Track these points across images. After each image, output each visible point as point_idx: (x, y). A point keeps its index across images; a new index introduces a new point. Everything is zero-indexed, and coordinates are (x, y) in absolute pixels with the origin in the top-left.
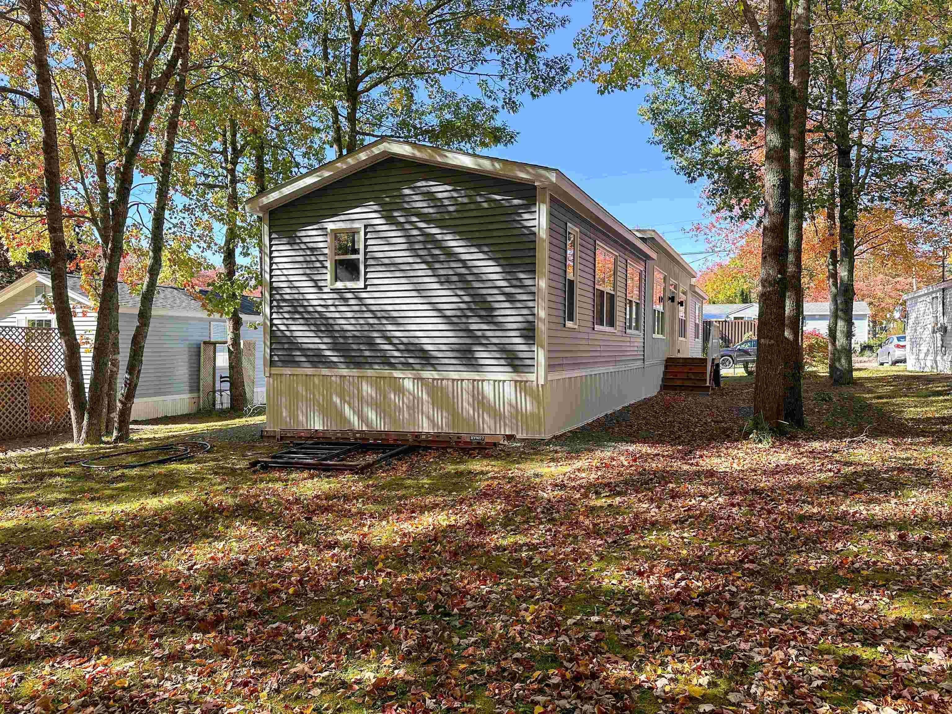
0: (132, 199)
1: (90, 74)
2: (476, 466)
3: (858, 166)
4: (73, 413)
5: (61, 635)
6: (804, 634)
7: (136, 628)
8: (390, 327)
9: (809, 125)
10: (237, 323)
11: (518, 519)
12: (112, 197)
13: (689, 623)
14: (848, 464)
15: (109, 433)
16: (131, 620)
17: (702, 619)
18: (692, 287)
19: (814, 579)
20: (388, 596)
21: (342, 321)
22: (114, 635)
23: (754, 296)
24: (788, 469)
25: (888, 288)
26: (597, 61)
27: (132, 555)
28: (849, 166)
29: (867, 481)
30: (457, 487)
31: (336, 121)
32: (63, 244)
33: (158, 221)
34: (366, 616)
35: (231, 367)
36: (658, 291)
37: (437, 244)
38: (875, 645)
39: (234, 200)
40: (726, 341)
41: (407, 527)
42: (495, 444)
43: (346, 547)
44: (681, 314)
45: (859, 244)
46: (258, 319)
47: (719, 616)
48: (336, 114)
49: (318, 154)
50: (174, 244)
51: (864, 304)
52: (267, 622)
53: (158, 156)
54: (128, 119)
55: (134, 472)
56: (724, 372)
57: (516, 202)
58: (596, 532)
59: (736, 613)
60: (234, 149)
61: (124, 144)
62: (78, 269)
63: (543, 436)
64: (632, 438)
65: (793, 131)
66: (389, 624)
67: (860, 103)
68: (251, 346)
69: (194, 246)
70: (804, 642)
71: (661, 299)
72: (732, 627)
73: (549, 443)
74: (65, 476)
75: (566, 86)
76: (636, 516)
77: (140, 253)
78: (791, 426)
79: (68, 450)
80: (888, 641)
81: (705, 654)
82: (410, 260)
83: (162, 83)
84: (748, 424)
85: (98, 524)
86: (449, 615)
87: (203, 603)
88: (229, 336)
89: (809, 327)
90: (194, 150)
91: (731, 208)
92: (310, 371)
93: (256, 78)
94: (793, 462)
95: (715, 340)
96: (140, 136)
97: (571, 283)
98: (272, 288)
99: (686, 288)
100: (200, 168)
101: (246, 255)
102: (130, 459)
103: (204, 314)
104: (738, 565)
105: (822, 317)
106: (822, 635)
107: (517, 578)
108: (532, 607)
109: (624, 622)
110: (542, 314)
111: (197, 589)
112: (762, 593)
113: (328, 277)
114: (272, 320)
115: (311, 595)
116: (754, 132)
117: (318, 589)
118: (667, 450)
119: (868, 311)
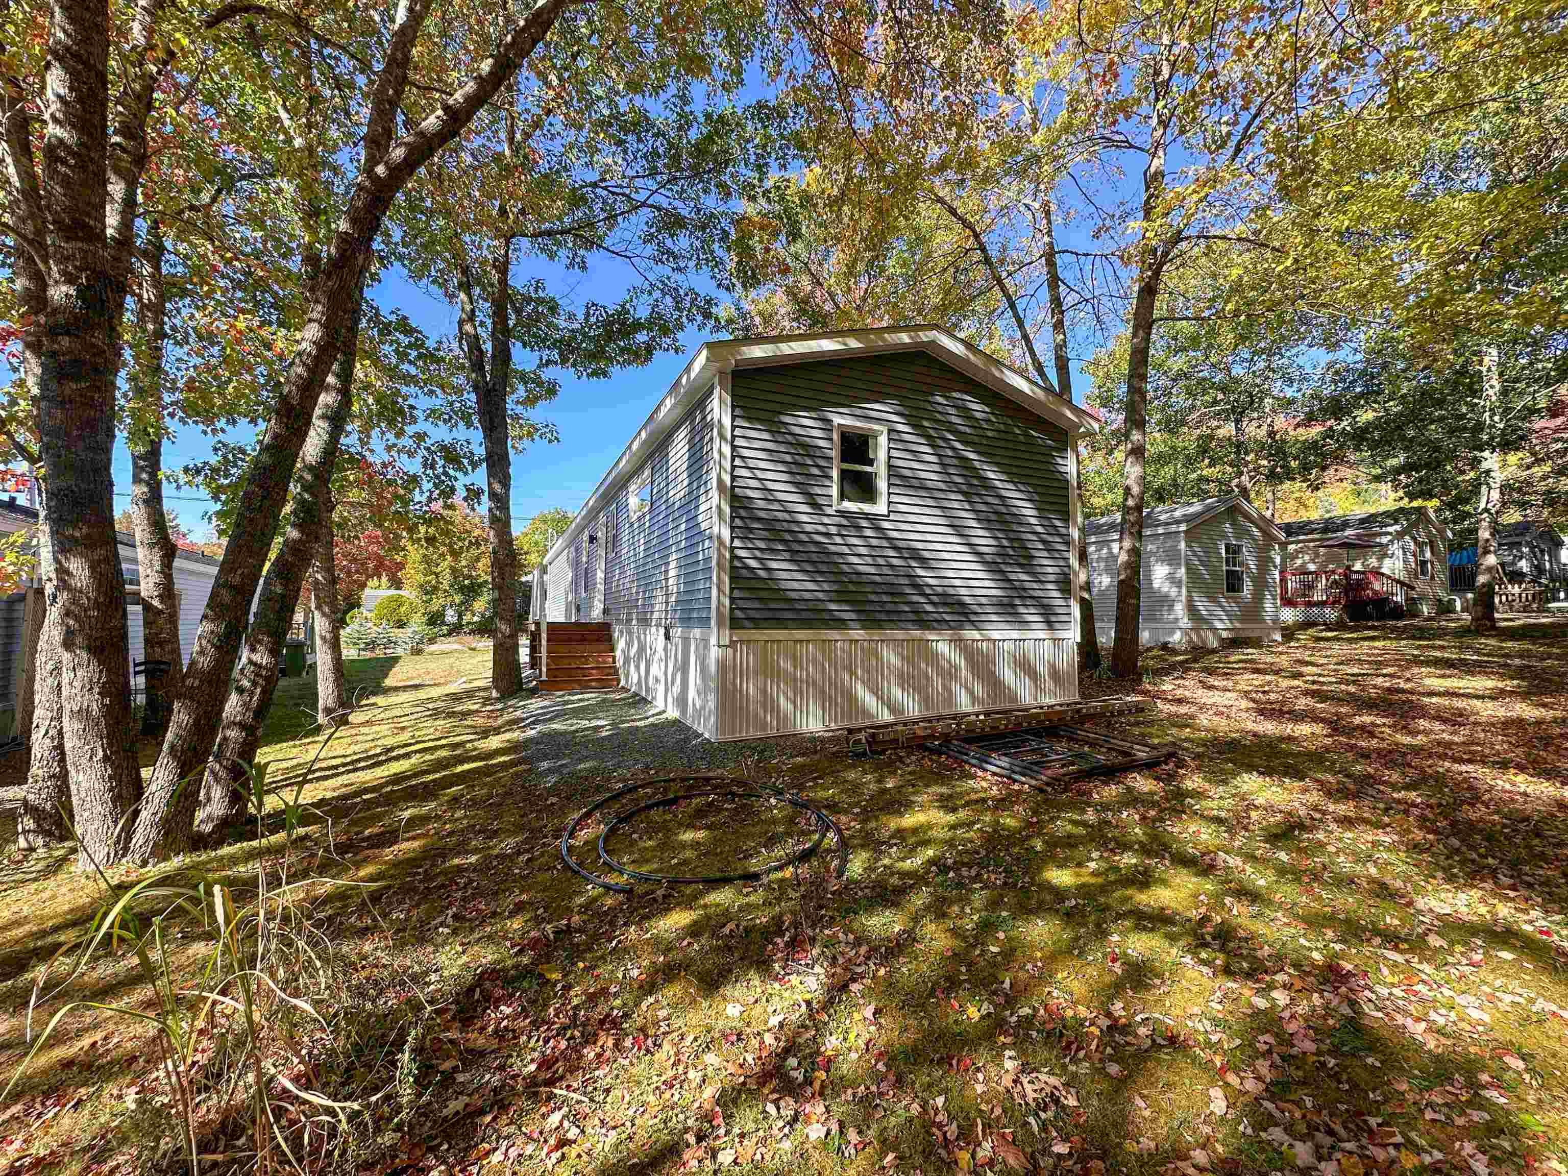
8: (921, 572)
37: (975, 472)
57: (1050, 442)
82: (945, 486)
92: (800, 633)
113: (833, 492)
114: (732, 549)
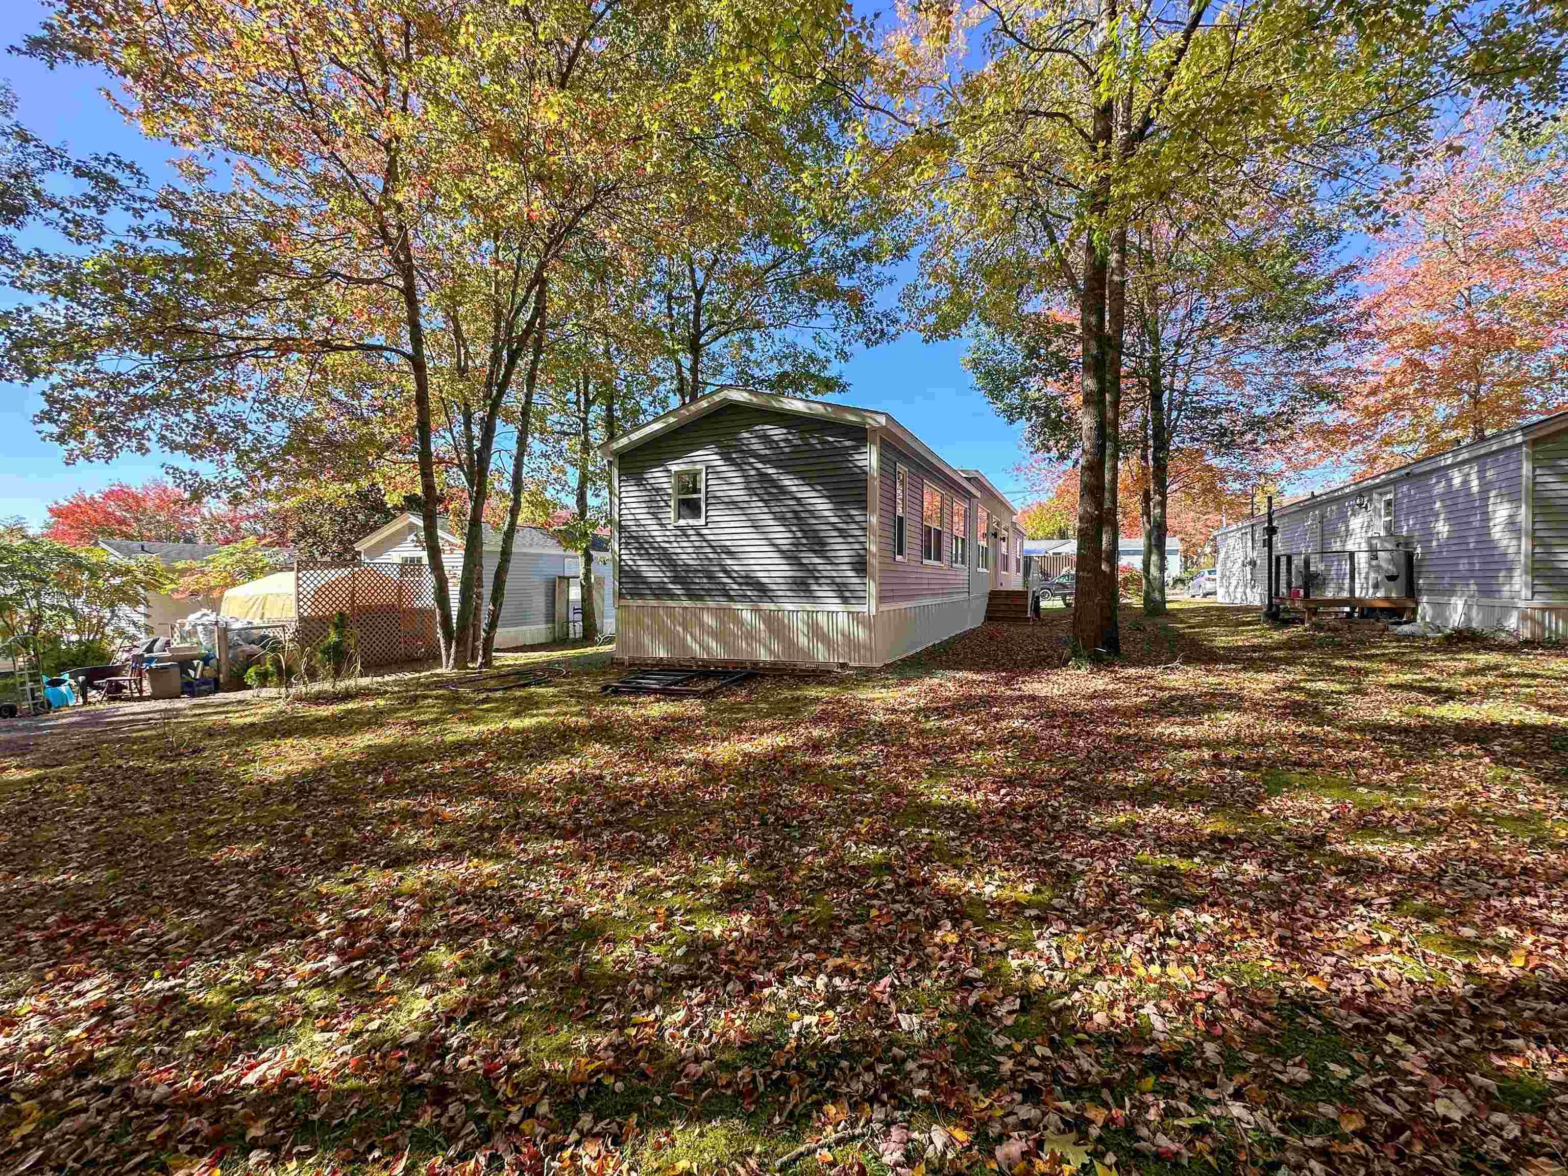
0: (494, 446)
1: (457, 331)
2: (812, 692)
3: (1170, 410)
4: (442, 641)
5: (436, 840)
6: (1124, 845)
7: (503, 834)
8: (729, 562)
9: (1124, 370)
10: (589, 559)
11: (852, 741)
12: (477, 444)
13: (1016, 836)
14: (1161, 689)
15: (474, 659)
16: (499, 828)
17: (1026, 831)
18: (1014, 524)
19: (1131, 795)
20: (732, 808)
21: (684, 556)
22: (483, 841)
23: (1071, 532)
24: (1106, 695)
25: (1199, 525)
26: (922, 315)
27: (498, 769)
28: (1161, 409)
29: (1181, 705)
30: (792, 710)
31: (680, 372)
32: (434, 488)
33: (519, 465)
34: (712, 827)
35: (583, 600)
36: (982, 529)
37: (773, 483)
38: (1191, 857)
39: (586, 446)
40: (1046, 575)
41: (747, 747)
42: (829, 672)
43: (692, 765)
44: (1004, 550)
45: (1172, 483)
46: (608, 556)
47: (1042, 828)
48: (679, 365)
49: (664, 402)
50: (533, 488)
51: (1176, 540)
52: (620, 832)
53: (517, 408)
54: (492, 373)
55: (499, 694)
56: (1044, 604)
57: (848, 443)
58: (925, 751)
59: (1058, 826)
60: (587, 400)
61: (487, 396)
62: (447, 510)
63: (875, 665)
64: (957, 666)
65: (1108, 377)
66: (734, 833)
67: (1173, 349)
68: (600, 581)
69: (550, 488)
70: (1123, 853)
71: (985, 535)
72: (1055, 838)
73: (879, 672)
74: (437, 698)
75: (894, 338)
76: (963, 738)
77: (502, 494)
78: (1108, 653)
79: (438, 675)
80: (1204, 853)
81: (1028, 863)
82: (747, 498)
83: (522, 340)
84: (1067, 652)
85: (466, 741)
86: (789, 826)
87: (562, 813)
88: (581, 572)
89: (1123, 561)
90: (550, 400)
91: (1049, 450)
92: (653, 603)
93: (607, 335)
94: (1110, 687)
95: (1035, 575)
96: (503, 387)
97: (901, 519)
98: (621, 527)
99: (1009, 525)
100: (555, 417)
101: (597, 496)
102: (492, 683)
103: (559, 551)
104: (1059, 782)
105: (1135, 553)
106: (1141, 846)
107: (852, 793)
108: (866, 820)
109: (952, 834)
110: (873, 548)
111: (557, 800)
112: (1082, 808)
113: (672, 515)
114: (620, 555)
115: (661, 807)
116: (1071, 379)
117: (667, 802)
118: (991, 677)
119: (1180, 547)
